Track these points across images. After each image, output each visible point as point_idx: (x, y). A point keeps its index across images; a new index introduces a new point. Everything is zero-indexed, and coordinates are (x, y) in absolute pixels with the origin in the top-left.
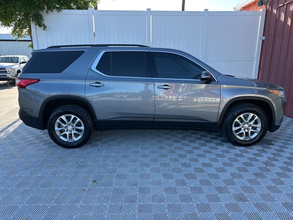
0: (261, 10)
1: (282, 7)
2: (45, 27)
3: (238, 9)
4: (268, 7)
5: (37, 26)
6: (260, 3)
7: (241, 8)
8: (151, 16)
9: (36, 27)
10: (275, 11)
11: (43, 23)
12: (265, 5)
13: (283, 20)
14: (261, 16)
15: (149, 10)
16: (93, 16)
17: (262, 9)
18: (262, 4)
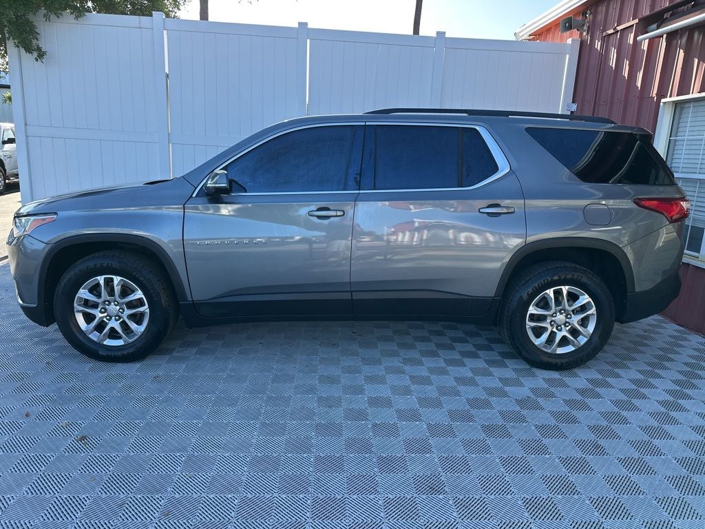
0: (569, 41)
1: (612, 37)
2: (41, 55)
3: (523, 38)
4: (585, 34)
5: (23, 51)
6: (567, 25)
7: (530, 35)
8: (308, 41)
9: (21, 53)
10: (598, 45)
11: (37, 42)
12: (578, 30)
13: (614, 66)
14: (568, 56)
15: (303, 25)
16: (165, 32)
17: (571, 39)
18: (570, 28)
